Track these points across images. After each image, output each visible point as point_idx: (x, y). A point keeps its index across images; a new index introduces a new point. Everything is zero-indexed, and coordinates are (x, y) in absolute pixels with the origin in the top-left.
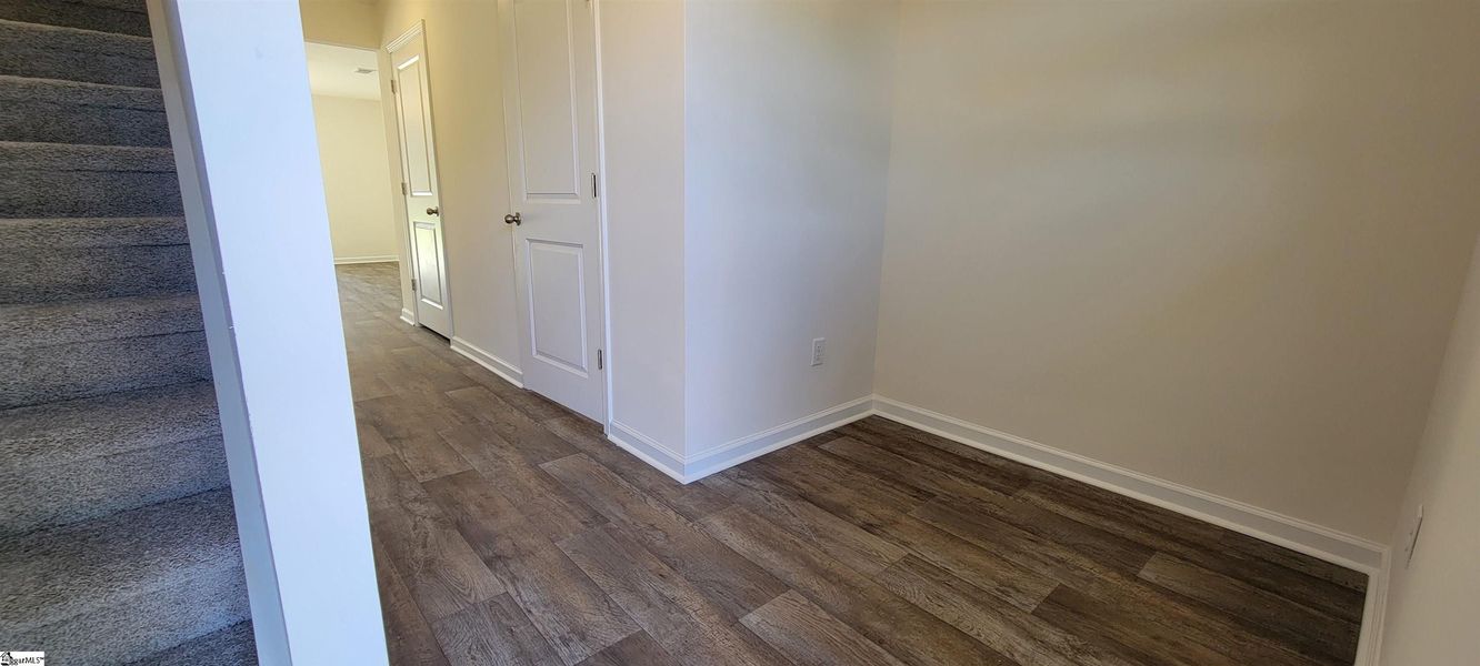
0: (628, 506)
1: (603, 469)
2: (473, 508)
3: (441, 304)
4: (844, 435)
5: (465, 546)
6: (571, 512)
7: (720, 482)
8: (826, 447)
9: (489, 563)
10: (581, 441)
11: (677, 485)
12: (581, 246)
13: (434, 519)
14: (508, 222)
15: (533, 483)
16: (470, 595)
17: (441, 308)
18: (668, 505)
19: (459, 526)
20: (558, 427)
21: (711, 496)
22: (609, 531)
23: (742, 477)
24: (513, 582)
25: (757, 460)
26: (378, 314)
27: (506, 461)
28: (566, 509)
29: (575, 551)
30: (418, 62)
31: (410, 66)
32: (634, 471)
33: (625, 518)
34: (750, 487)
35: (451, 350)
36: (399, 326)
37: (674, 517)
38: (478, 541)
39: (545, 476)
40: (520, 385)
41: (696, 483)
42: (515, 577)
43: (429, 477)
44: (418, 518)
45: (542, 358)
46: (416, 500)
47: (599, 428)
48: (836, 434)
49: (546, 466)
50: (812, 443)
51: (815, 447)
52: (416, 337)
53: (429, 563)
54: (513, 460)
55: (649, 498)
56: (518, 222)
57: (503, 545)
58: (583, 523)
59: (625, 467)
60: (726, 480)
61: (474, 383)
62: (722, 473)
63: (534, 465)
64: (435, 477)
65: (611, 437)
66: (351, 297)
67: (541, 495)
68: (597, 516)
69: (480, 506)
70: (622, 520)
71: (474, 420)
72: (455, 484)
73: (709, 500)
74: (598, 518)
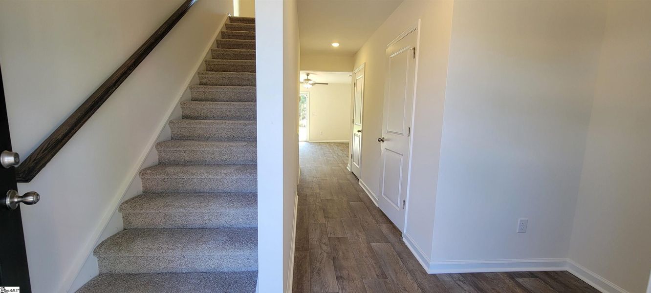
0: (398, 275)
1: (395, 253)
2: (341, 254)
3: (358, 165)
4: (536, 277)
5: (333, 267)
6: (374, 268)
7: (447, 279)
8: (520, 280)
9: (337, 278)
10: (391, 237)
11: (425, 273)
12: (402, 155)
13: (327, 253)
14: (379, 141)
15: (365, 250)
16: (326, 288)
17: (358, 167)
18: (416, 281)
19: (334, 259)
20: (384, 228)
21: (439, 284)
22: (386, 283)
23: (460, 280)
24: (342, 290)
25: (472, 274)
26: (340, 165)
27: (359, 238)
28: (373, 266)
29: (369, 286)
30: (362, 77)
31: (360, 77)
32: (408, 259)
33: (395, 280)
34: (462, 288)
35: (359, 184)
36: (345, 171)
37: (416, 288)
38: (338, 267)
39: (370, 249)
40: (377, 206)
41: (434, 275)
42: (344, 288)
43: (332, 236)
44: (323, 251)
45: (385, 197)
46: (325, 244)
47: (400, 234)
48: (532, 274)
49: (373, 244)
50: (512, 276)
51: (513, 279)
52: (349, 177)
53: (320, 270)
54: (362, 237)
55: (409, 274)
56: (383, 141)
57: (345, 273)
58: (377, 275)
59: (405, 255)
60: (451, 279)
61: (361, 200)
62: (450, 275)
63: (369, 243)
64: (334, 236)
65: (404, 239)
66: (335, 157)
67: (366, 257)
68: (383, 274)
69: (344, 253)
70: (393, 281)
71: (355, 216)
72: (339, 241)
73: (437, 286)
74: (384, 275)
